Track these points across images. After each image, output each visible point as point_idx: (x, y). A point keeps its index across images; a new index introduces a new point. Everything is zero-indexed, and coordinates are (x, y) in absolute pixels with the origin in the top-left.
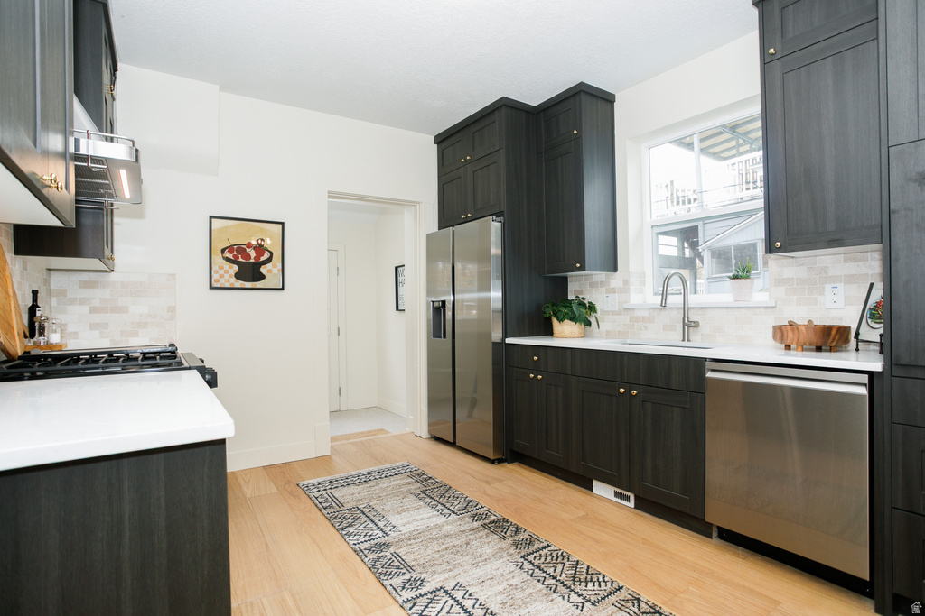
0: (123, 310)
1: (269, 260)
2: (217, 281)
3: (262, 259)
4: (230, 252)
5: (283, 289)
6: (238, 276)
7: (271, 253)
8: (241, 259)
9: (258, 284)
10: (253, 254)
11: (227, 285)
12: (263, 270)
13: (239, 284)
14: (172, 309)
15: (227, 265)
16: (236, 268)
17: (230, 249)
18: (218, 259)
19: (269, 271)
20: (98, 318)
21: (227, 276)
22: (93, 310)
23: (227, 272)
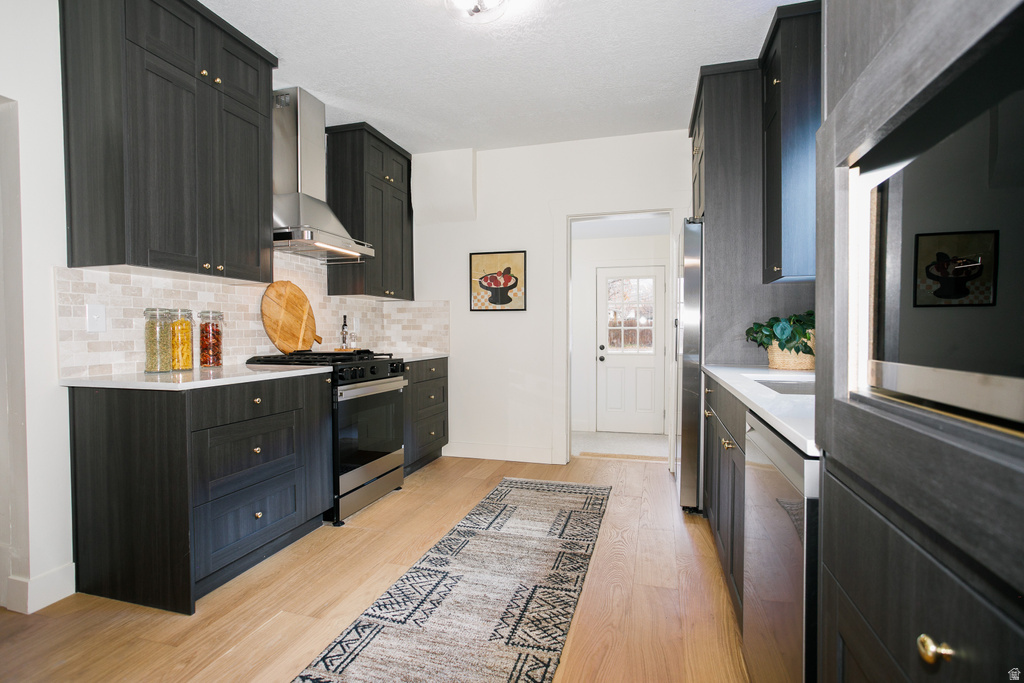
0: (418, 327)
1: (515, 285)
2: (476, 305)
3: (510, 284)
4: (486, 281)
5: (525, 310)
6: (493, 300)
7: (517, 279)
8: (493, 286)
9: (506, 306)
10: (501, 280)
11: (484, 308)
12: (510, 294)
13: (492, 306)
14: (447, 327)
15: (483, 292)
16: (490, 293)
17: (485, 278)
18: (476, 286)
19: (515, 295)
20: (407, 333)
21: (483, 300)
22: (404, 328)
23: (483, 297)
